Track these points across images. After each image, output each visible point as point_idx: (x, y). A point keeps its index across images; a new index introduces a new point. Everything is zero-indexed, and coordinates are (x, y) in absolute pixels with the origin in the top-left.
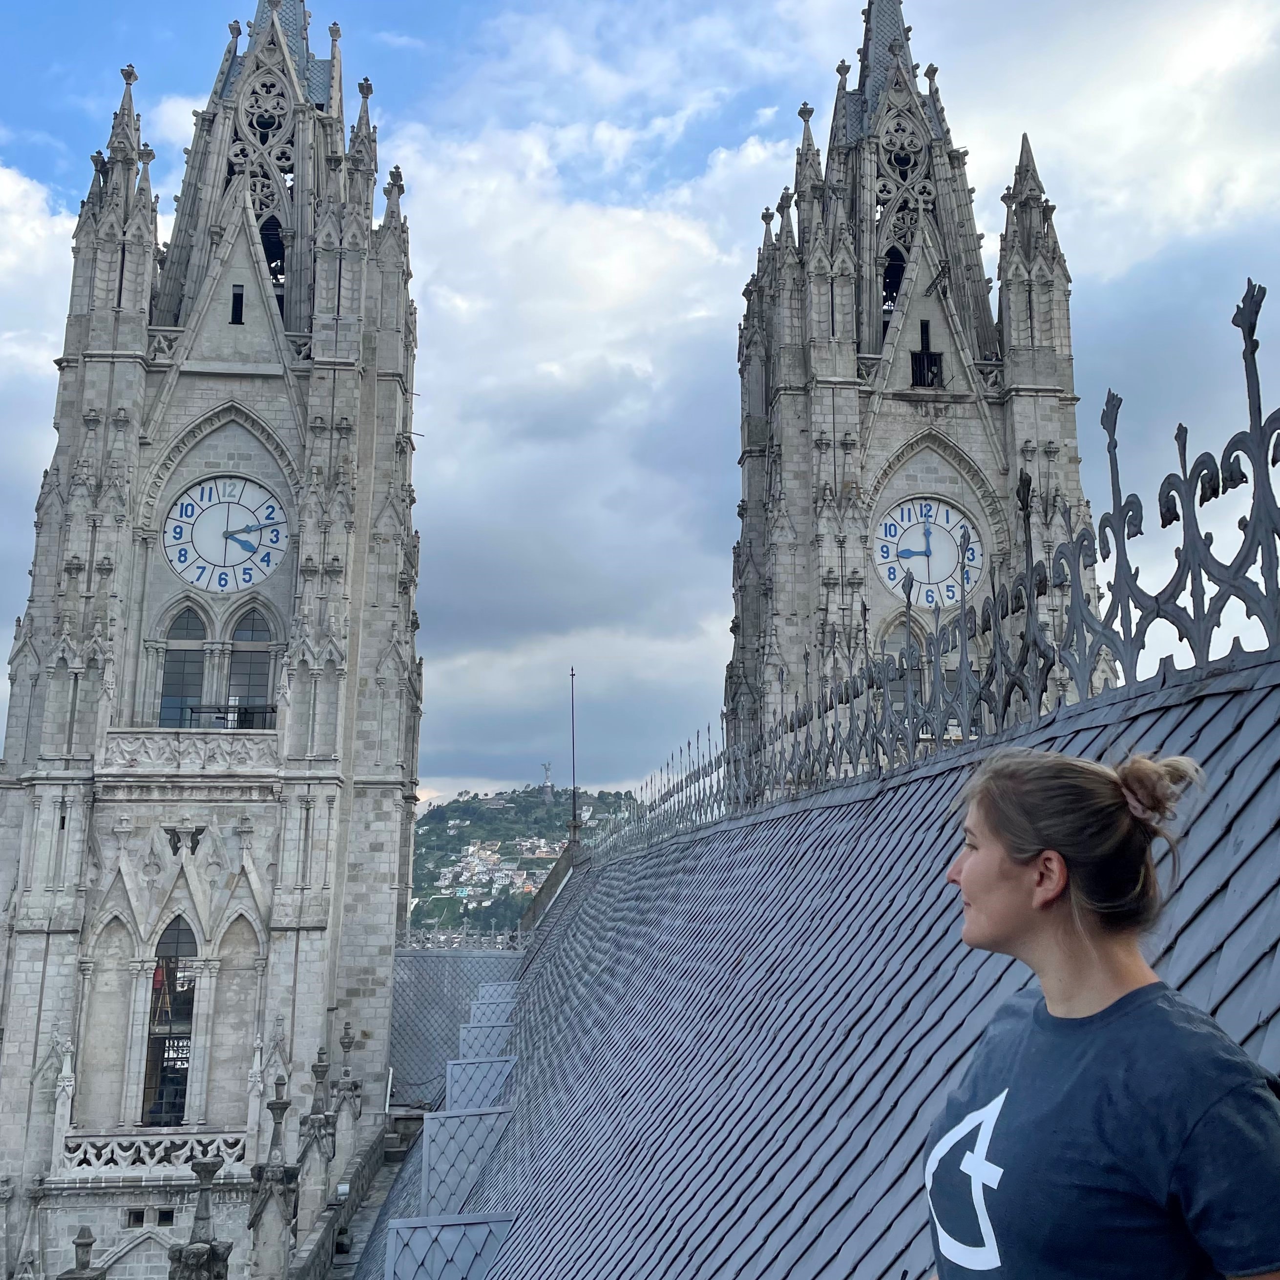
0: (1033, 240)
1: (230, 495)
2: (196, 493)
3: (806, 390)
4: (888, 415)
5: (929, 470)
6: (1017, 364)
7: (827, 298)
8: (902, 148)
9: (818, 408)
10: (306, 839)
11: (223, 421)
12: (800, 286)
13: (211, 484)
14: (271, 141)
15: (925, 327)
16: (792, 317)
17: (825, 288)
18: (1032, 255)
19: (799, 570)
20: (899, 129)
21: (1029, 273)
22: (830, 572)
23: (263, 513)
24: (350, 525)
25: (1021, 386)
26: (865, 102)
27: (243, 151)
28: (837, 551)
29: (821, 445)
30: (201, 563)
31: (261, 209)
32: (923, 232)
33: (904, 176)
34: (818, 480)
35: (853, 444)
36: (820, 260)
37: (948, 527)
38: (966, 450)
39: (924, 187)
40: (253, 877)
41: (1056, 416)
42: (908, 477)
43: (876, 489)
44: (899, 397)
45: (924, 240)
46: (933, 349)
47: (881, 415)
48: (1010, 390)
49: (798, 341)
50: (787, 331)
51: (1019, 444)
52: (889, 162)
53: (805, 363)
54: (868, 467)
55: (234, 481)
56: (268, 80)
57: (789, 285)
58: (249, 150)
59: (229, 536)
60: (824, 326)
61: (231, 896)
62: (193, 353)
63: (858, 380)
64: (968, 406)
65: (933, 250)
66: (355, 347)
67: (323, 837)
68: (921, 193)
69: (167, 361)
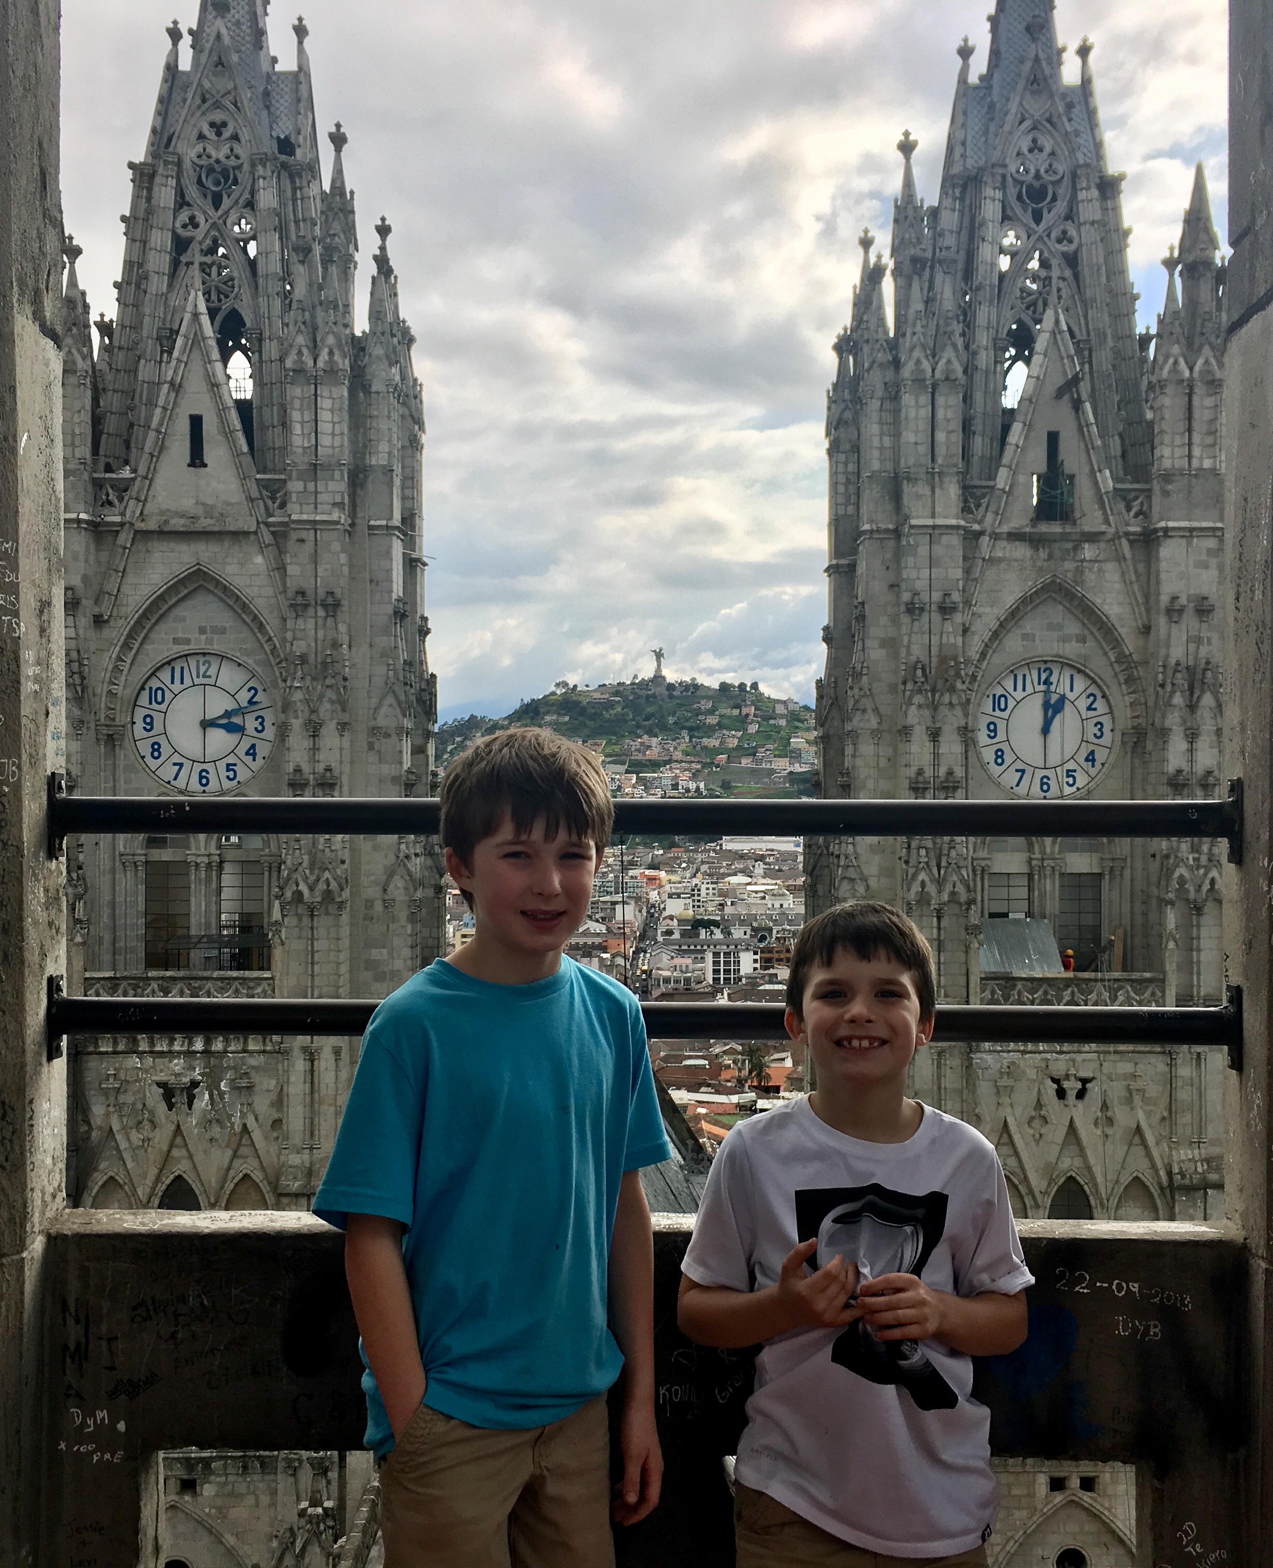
0: (1199, 321)
1: (204, 676)
2: (165, 675)
3: (897, 533)
4: (1000, 560)
5: (1050, 627)
6: (1166, 494)
7: (925, 412)
8: (1037, 176)
9: (910, 561)
10: (312, 1092)
11: (191, 588)
12: (893, 394)
13: (183, 663)
14: (226, 203)
15: (1053, 439)
16: (882, 435)
17: (925, 399)
18: (1196, 344)
19: (883, 762)
20: (1035, 147)
21: (1191, 369)
22: (920, 772)
23: (244, 697)
24: (343, 727)
25: (1171, 524)
26: (992, 106)
27: (192, 218)
28: (929, 746)
29: (913, 609)
30: (177, 759)
31: (219, 300)
32: (1057, 313)
33: (1037, 217)
34: (909, 653)
35: (954, 609)
36: (918, 362)
37: (1072, 696)
38: (1098, 601)
39: (1064, 232)
40: (257, 1135)
41: (1213, 562)
42: (1024, 637)
43: (983, 655)
44: (1015, 536)
45: (1057, 322)
46: (1062, 468)
47: (992, 561)
48: (1156, 530)
49: (889, 466)
50: (876, 453)
51: (1164, 599)
52: (1019, 197)
53: (896, 497)
54: (973, 629)
55: (207, 658)
56: (218, 116)
57: (880, 393)
58: (201, 219)
59: (206, 724)
60: (924, 449)
61: (235, 1155)
62: (148, 506)
63: (962, 523)
64: (1102, 545)
65: (1067, 336)
66: (338, 499)
67: (331, 1092)
68: (1059, 241)
69: (118, 519)
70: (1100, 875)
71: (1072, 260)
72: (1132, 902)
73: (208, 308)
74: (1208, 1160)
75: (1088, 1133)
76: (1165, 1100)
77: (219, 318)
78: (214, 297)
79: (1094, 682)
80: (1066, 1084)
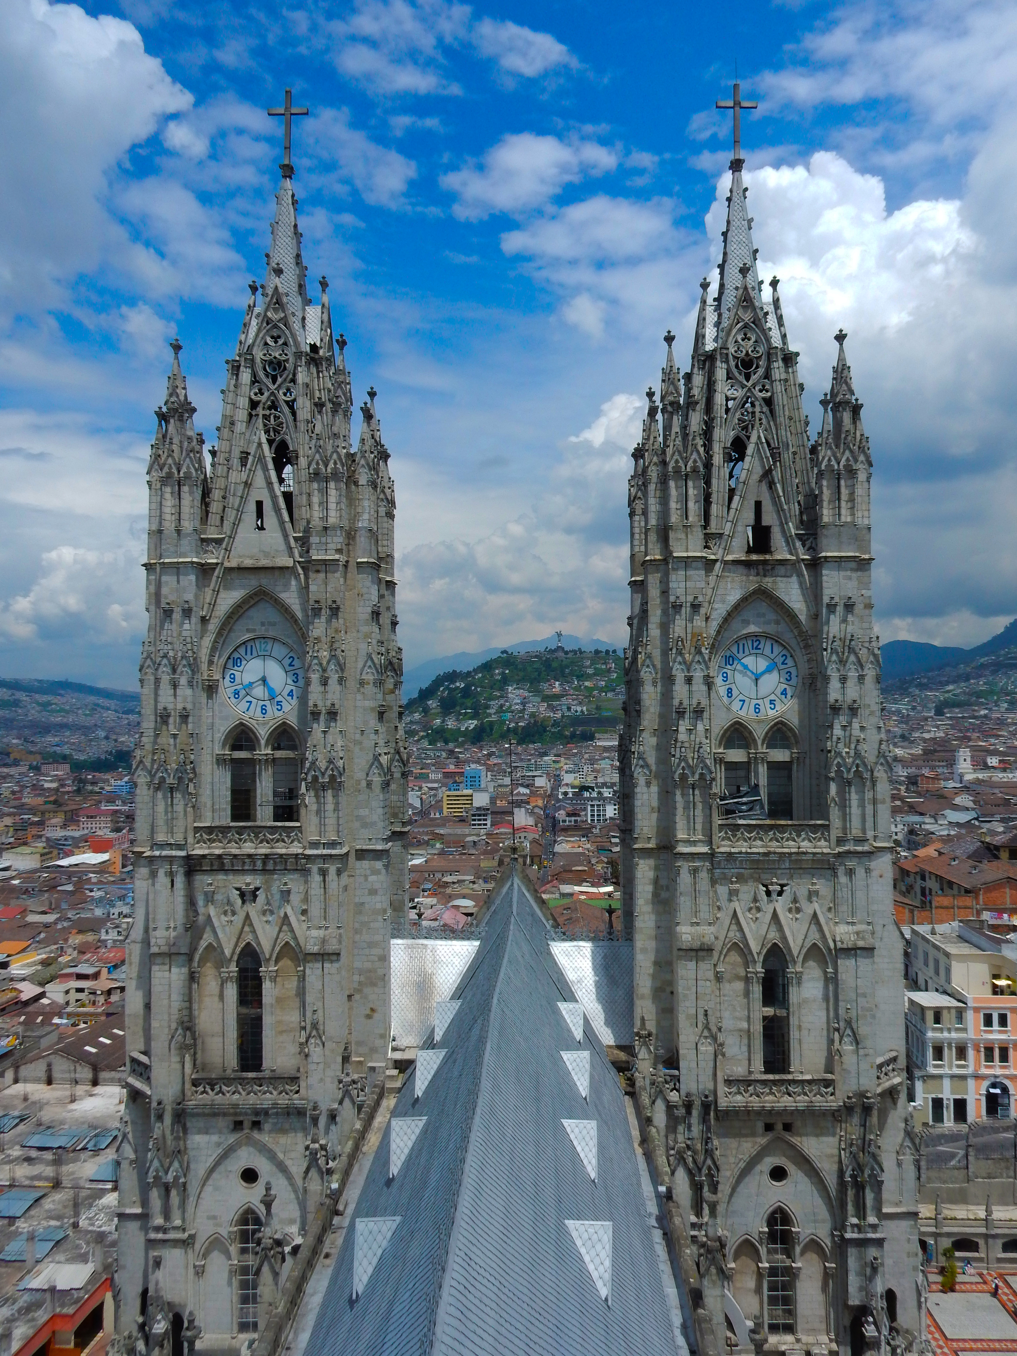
1: (264, 651)
2: (242, 650)
3: (666, 562)
4: (728, 576)
5: (759, 615)
6: (826, 536)
7: (682, 491)
8: (747, 354)
9: (674, 577)
10: (325, 894)
11: (256, 600)
12: (663, 481)
13: (252, 643)
14: (279, 380)
15: (758, 505)
17: (681, 483)
18: (841, 449)
20: (746, 338)
21: (839, 464)
22: (681, 703)
23: (287, 661)
24: (341, 680)
25: (829, 554)
27: (260, 390)
28: (686, 687)
29: (676, 606)
30: (249, 698)
31: (274, 435)
32: (759, 432)
33: (747, 377)
34: (674, 632)
35: (700, 606)
36: (677, 461)
37: (772, 656)
38: (787, 600)
39: (764, 386)
40: (293, 919)
41: (854, 575)
42: (743, 621)
43: (719, 633)
44: (736, 563)
45: (759, 437)
46: (764, 523)
47: (723, 577)
48: (820, 558)
49: (661, 522)
50: (653, 515)
51: (826, 599)
52: (737, 366)
53: (665, 540)
54: (712, 617)
55: (266, 640)
56: (274, 333)
57: (656, 480)
58: (264, 389)
60: (680, 512)
61: (280, 931)
62: (232, 553)
63: (704, 555)
64: (789, 567)
65: (765, 445)
66: (339, 547)
67: (336, 893)
68: (761, 391)
69: (215, 561)
70: (791, 762)
71: (769, 402)
72: (810, 778)
73: (267, 440)
74: (858, 933)
75: (784, 917)
76: (830, 897)
77: (274, 445)
78: (272, 434)
79: (785, 647)
80: (771, 888)
